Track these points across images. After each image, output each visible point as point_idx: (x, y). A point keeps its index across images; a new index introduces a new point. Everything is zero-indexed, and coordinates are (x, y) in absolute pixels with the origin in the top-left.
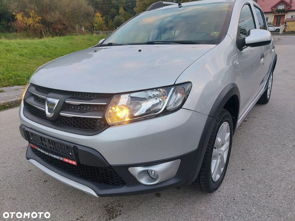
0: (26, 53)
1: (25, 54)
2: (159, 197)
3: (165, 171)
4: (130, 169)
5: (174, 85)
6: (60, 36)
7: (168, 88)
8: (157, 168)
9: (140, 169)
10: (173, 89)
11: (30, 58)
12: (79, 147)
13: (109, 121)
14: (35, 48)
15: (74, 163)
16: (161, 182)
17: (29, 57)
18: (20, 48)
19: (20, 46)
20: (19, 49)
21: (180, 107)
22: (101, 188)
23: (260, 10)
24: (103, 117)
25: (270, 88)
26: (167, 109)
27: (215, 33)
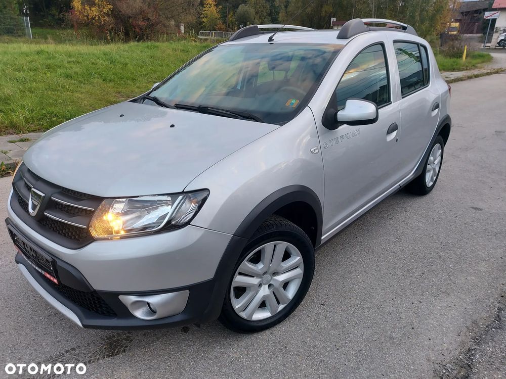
0: (76, 73)
2: (186, 332)
3: (164, 304)
4: (121, 297)
5: (183, 192)
6: (138, 41)
7: (174, 195)
8: (153, 300)
9: (133, 298)
11: (82, 82)
12: (59, 263)
13: (94, 234)
14: (93, 63)
15: (55, 281)
16: (159, 317)
17: (80, 81)
18: (69, 62)
19: (70, 60)
20: (67, 65)
21: (188, 223)
23: (417, 44)
24: (88, 227)
25: (434, 169)
26: (173, 223)
27: (293, 101)
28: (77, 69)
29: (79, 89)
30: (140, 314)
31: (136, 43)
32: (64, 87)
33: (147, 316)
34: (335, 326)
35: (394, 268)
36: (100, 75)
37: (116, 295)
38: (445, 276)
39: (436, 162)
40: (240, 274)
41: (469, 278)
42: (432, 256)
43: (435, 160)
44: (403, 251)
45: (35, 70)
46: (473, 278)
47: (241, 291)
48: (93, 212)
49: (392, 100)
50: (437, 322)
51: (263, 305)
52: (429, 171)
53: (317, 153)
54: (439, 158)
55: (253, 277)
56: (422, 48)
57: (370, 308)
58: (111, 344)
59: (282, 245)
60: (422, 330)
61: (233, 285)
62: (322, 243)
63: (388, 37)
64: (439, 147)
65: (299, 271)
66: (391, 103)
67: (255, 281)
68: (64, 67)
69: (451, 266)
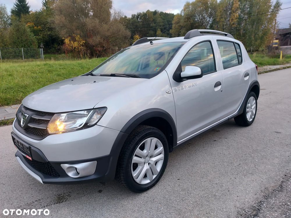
0: (63, 74)
1: (62, 74)
3: (84, 169)
4: (62, 165)
5: (93, 109)
7: (89, 110)
8: (78, 166)
9: (67, 165)
10: (92, 111)
13: (50, 132)
14: (72, 69)
19: (61, 67)
20: (59, 70)
21: (96, 124)
22: (45, 177)
23: (233, 42)
24: (46, 128)
25: (252, 112)
26: (88, 125)
27: (158, 68)
28: (63, 71)
31: (96, 59)
33: (75, 176)
34: (183, 190)
35: (223, 162)
37: (59, 163)
38: (252, 165)
39: (253, 107)
41: (267, 167)
42: (246, 156)
43: (252, 106)
44: (229, 154)
45: (42, 73)
46: (269, 166)
48: (49, 121)
49: (217, 70)
50: (244, 188)
52: (248, 112)
53: (170, 93)
54: (255, 105)
55: (142, 158)
56: (236, 45)
57: (205, 181)
60: (234, 192)
62: (178, 145)
63: (213, 38)
64: (253, 99)
65: (162, 156)
66: (217, 71)
67: (143, 160)
68: (57, 71)
69: (257, 160)
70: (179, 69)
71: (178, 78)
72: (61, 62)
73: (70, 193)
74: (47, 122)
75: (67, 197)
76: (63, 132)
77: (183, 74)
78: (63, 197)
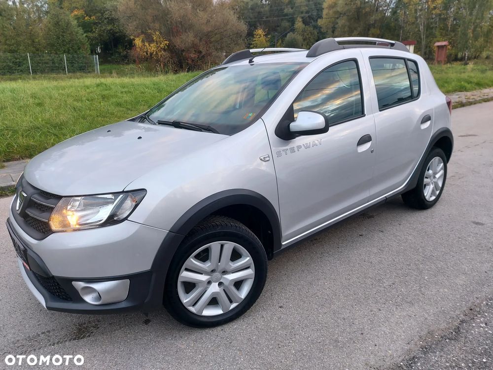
0: (126, 102)
1: (124, 102)
2: (147, 324)
3: (109, 291)
4: (74, 283)
5: (123, 192)
6: (188, 72)
7: (116, 194)
9: (82, 284)
10: (121, 196)
11: (129, 110)
12: (29, 252)
13: (53, 227)
14: (142, 93)
15: (28, 268)
16: (102, 303)
18: (122, 92)
19: (123, 90)
20: (119, 95)
21: (126, 219)
22: (51, 300)
23: (404, 59)
24: (49, 220)
25: (436, 184)
26: (115, 219)
27: (250, 115)
28: (127, 98)
29: (126, 115)
30: (89, 299)
31: (186, 73)
32: (112, 114)
33: (96, 301)
34: (284, 327)
36: (147, 102)
37: (69, 281)
38: (416, 287)
39: (437, 176)
40: (187, 270)
41: (441, 290)
42: (410, 268)
43: (435, 173)
44: (380, 262)
45: (92, 100)
46: (446, 290)
47: (190, 286)
48: (52, 209)
49: (365, 113)
50: (390, 330)
51: (214, 302)
52: (428, 184)
53: (268, 161)
54: (442, 172)
55: (202, 274)
56: (409, 63)
57: (325, 313)
58: (80, 330)
59: (229, 246)
60: (371, 336)
61: (180, 280)
62: (282, 248)
63: (362, 54)
64: (439, 160)
65: (250, 272)
66: (365, 116)
67: (203, 278)
68: (116, 96)
69: (426, 277)
70: (289, 116)
71: (285, 132)
72: (126, 80)
73: (98, 321)
74: (50, 210)
75: (92, 328)
76: (75, 230)
77: (294, 126)
78: (86, 329)
